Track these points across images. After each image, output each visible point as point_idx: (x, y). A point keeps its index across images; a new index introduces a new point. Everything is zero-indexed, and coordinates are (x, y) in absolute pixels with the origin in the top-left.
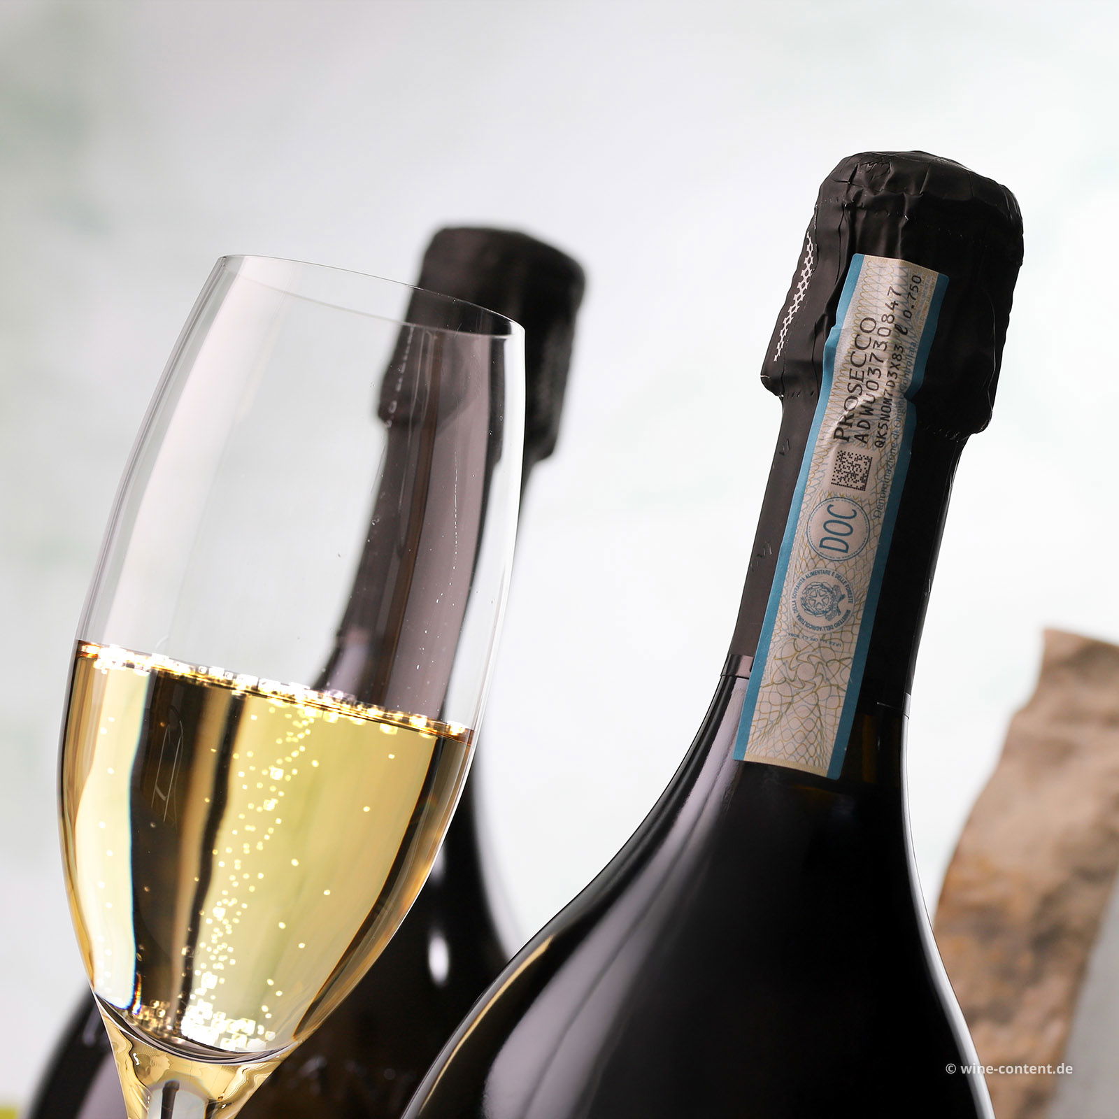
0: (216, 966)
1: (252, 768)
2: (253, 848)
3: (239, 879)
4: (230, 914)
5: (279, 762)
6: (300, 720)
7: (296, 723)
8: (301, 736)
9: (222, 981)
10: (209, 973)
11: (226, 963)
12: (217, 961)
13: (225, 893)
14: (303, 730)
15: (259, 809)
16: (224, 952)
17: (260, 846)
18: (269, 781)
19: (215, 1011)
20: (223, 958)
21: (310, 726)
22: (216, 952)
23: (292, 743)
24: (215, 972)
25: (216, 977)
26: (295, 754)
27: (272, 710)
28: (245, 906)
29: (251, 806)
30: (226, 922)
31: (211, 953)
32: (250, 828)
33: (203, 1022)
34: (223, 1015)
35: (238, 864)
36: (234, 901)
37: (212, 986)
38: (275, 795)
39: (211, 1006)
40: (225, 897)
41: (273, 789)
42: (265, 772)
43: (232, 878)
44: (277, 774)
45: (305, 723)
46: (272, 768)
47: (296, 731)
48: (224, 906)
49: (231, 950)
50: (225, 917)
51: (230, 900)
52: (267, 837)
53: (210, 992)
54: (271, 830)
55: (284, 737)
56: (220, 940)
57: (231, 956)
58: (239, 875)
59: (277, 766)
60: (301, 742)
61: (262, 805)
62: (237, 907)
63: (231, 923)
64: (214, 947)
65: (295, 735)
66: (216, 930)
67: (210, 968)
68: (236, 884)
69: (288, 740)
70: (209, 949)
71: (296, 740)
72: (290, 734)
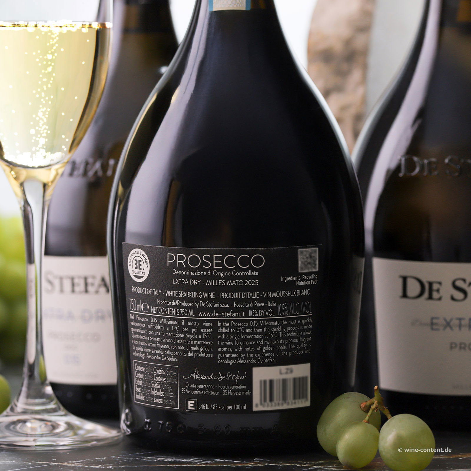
0: (43, 135)
1: (41, 57)
2: (47, 87)
3: (45, 100)
4: (44, 114)
5: (50, 52)
6: (54, 34)
7: (52, 36)
8: (55, 40)
9: (47, 140)
10: (41, 138)
11: (47, 133)
12: (43, 133)
13: (41, 106)
14: (55, 38)
15: (46, 72)
16: (45, 129)
17: (49, 86)
18: (47, 60)
19: (46, 152)
20: (45, 131)
21: (58, 36)
22: (42, 129)
23: (53, 44)
24: (44, 137)
25: (44, 139)
26: (54, 48)
27: (43, 33)
28: (48, 110)
29: (43, 71)
30: (43, 117)
31: (41, 130)
32: (45, 80)
33: (43, 157)
34: (50, 153)
35: (43, 95)
36: (45, 109)
37: (44, 143)
38: (51, 65)
39: (44, 151)
40: (41, 108)
41: (49, 63)
42: (45, 57)
43: (42, 100)
44: (50, 57)
45: (56, 35)
46: (48, 55)
47: (53, 39)
48: (42, 111)
49: (47, 127)
50: (43, 115)
51: (43, 108)
52: (51, 82)
53: (43, 145)
54: (52, 79)
55: (49, 42)
56: (43, 125)
57: (48, 130)
58: (44, 98)
60: (56, 43)
61: (47, 70)
62: (46, 111)
63: (45, 117)
64: (41, 128)
65: (53, 41)
66: (41, 121)
67: (41, 136)
68: (44, 102)
69: (51, 43)
70: (40, 129)
71: (54, 42)
72: (51, 40)
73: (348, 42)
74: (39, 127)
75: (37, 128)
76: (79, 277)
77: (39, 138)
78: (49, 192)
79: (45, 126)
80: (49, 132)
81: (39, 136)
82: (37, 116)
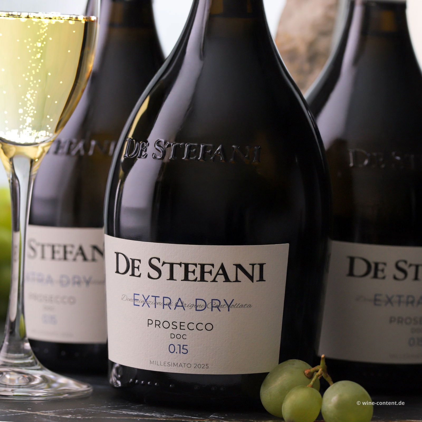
0: (31, 114)
1: (31, 44)
2: (36, 72)
3: (33, 83)
4: (32, 96)
5: (39, 40)
6: (43, 25)
8: (45, 30)
9: (33, 119)
10: (29, 117)
11: (33, 113)
12: (30, 113)
13: (29, 89)
14: (45, 28)
15: (36, 58)
16: (32, 109)
17: (38, 71)
18: (37, 48)
19: (32, 130)
20: (32, 111)
21: (47, 26)
22: (29, 109)
25: (31, 118)
26: (44, 37)
27: (34, 23)
28: (36, 92)
29: (33, 57)
30: (31, 99)
31: (28, 110)
32: (34, 65)
33: (29, 135)
34: (35, 131)
35: (32, 78)
36: (33, 91)
37: (30, 122)
38: (40, 52)
39: (31, 128)
40: (29, 90)
41: (39, 50)
42: (35, 45)
43: (31, 83)
44: (39, 45)
45: (45, 26)
46: (37, 43)
47: (43, 29)
48: (30, 93)
49: (34, 108)
50: (30, 97)
51: (31, 91)
52: (39, 67)
53: (30, 124)
54: (40, 64)
55: (39, 31)
56: (30, 105)
57: (34, 110)
58: (32, 81)
59: (39, 42)
60: (45, 32)
61: (36, 56)
62: (34, 93)
63: (33, 99)
64: (29, 108)
65: (43, 30)
66: (28, 102)
67: (28, 116)
68: (32, 85)
69: (41, 32)
70: (27, 109)
71: (43, 32)
72: (41, 30)
73: (311, 45)
74: (27, 107)
75: (25, 108)
76: (59, 246)
77: (27, 117)
78: (35, 167)
79: (32, 107)
80: (35, 112)
81: (26, 115)
82: (26, 97)
